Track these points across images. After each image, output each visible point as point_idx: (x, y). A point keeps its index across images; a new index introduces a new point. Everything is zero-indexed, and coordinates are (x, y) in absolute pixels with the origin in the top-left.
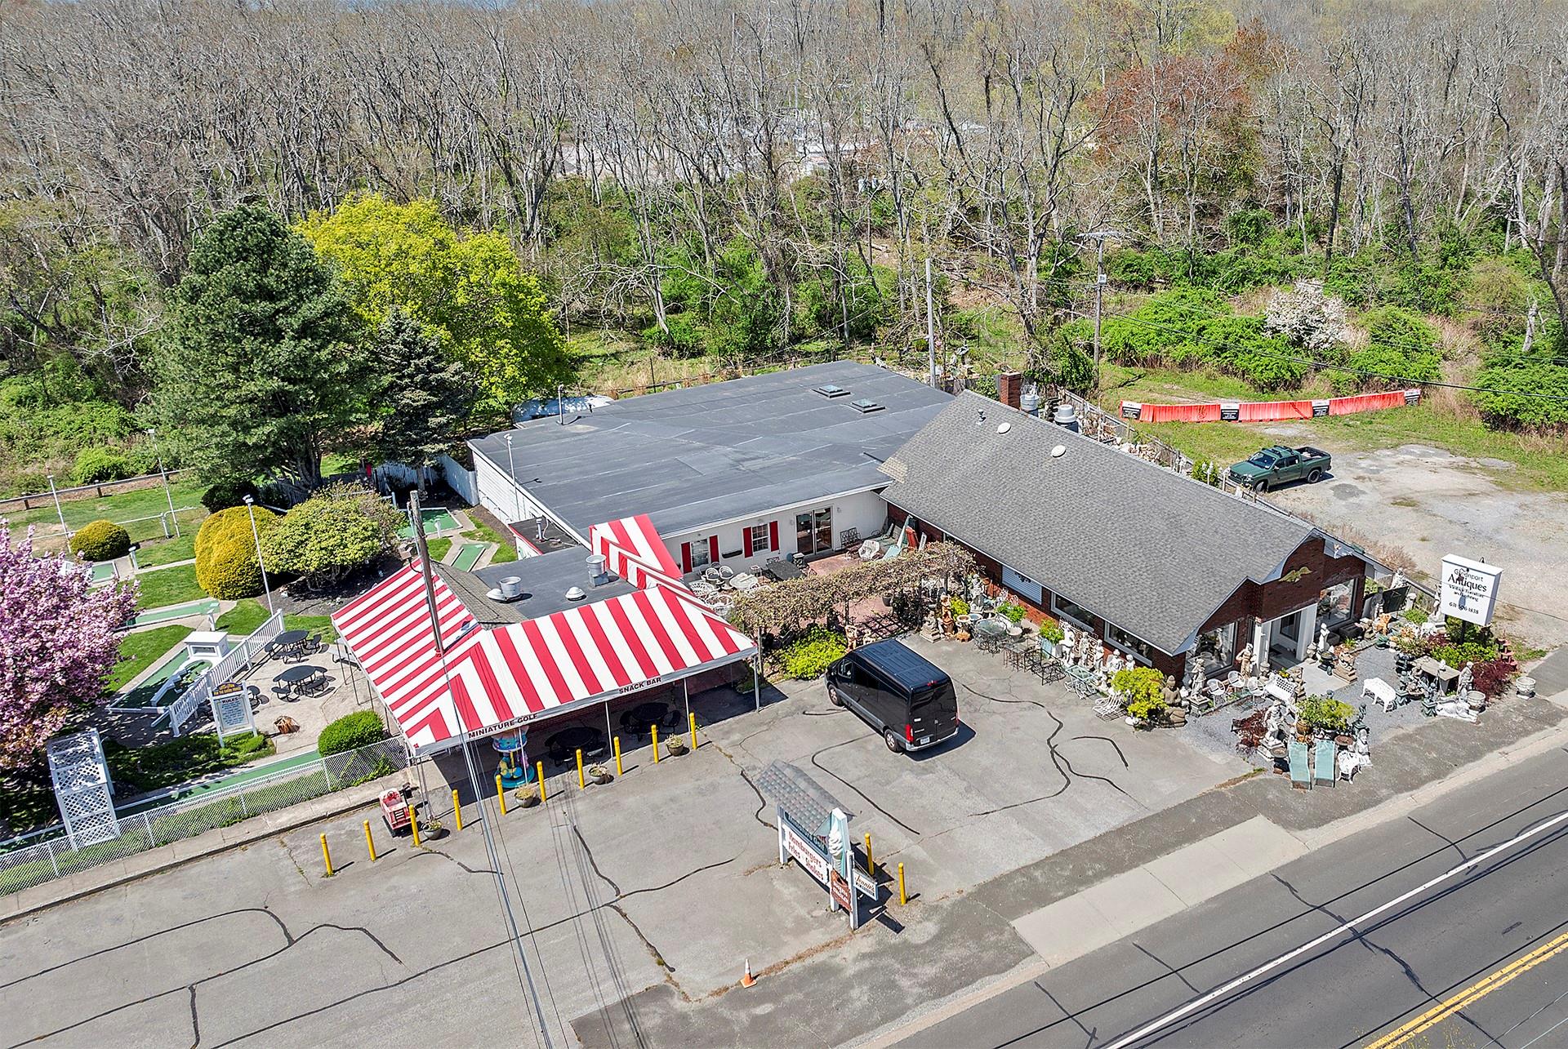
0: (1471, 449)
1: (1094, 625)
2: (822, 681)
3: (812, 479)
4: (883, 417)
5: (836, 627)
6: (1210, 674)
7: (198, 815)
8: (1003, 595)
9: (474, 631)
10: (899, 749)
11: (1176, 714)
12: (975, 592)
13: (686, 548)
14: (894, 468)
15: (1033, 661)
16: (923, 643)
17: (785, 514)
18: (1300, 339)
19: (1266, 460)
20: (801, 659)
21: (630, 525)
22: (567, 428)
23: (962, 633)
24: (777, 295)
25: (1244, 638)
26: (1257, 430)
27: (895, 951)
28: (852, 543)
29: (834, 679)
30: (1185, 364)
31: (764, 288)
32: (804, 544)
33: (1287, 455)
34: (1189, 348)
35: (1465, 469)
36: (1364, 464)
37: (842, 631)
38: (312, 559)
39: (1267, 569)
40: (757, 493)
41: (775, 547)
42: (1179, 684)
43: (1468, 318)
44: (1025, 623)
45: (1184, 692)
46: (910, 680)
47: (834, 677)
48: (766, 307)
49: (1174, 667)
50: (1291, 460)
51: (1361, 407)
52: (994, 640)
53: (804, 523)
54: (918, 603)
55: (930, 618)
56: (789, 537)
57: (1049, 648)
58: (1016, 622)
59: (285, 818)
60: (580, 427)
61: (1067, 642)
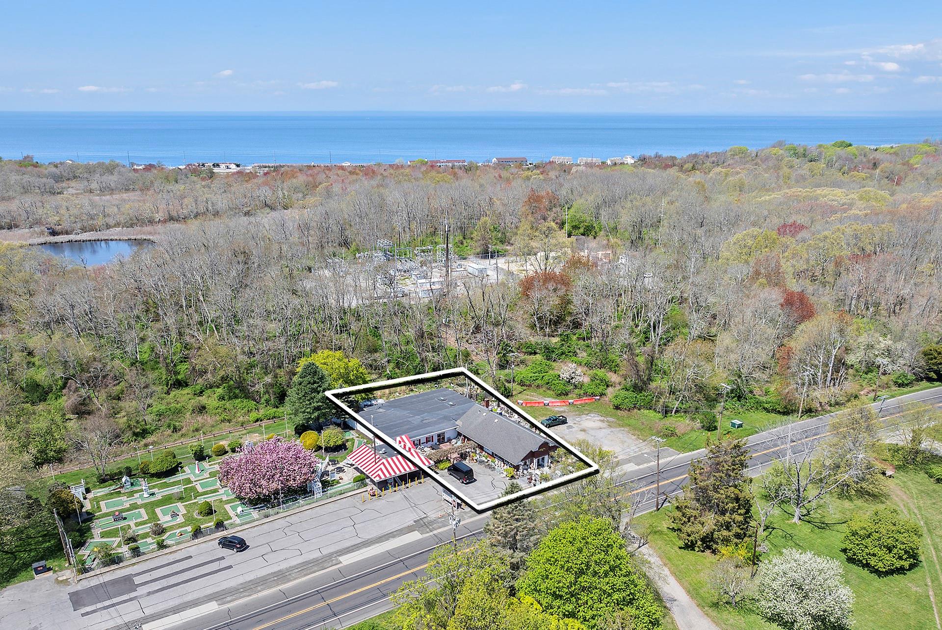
0: (607, 415)
1: (503, 460)
2: (446, 470)
3: (441, 425)
4: (456, 407)
5: (448, 460)
6: (524, 469)
7: (334, 493)
8: (484, 453)
9: (381, 460)
10: (463, 482)
11: (517, 477)
12: (477, 452)
13: (414, 442)
14: (459, 422)
15: (490, 467)
16: (467, 462)
17: (435, 434)
18: (569, 381)
19: (550, 419)
20: (442, 466)
21: (403, 437)
22: (378, 410)
23: (475, 461)
24: (423, 366)
25: (532, 462)
26: (553, 409)
27: (463, 512)
28: (449, 440)
29: (449, 470)
30: (538, 386)
31: (419, 364)
32: (439, 440)
33: (555, 418)
34: (539, 382)
35: (603, 421)
36: (577, 419)
37: (450, 460)
38: (332, 444)
39: (535, 448)
40: (429, 429)
41: (432, 441)
42: (517, 471)
43: (621, 373)
44: (488, 459)
45: (518, 472)
46: (465, 470)
47: (449, 469)
48: (420, 369)
49: (517, 468)
50: (556, 419)
51: (583, 402)
52: (481, 462)
53: (439, 436)
54: (465, 455)
55: (468, 458)
56: (436, 439)
57: (493, 464)
58: (486, 459)
59: (350, 494)
60: (381, 410)
61: (496, 463)
